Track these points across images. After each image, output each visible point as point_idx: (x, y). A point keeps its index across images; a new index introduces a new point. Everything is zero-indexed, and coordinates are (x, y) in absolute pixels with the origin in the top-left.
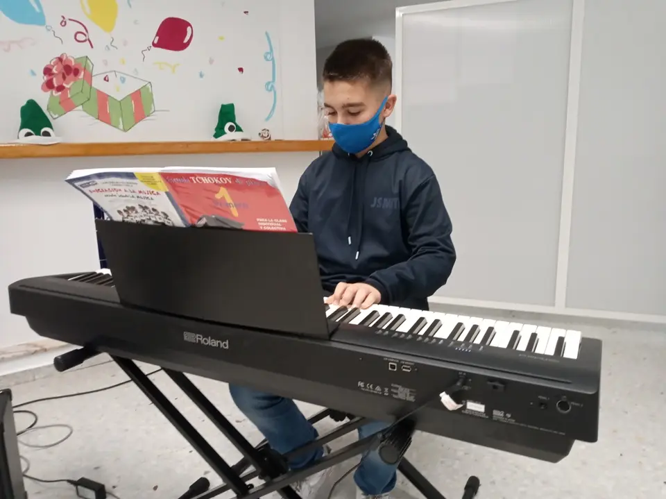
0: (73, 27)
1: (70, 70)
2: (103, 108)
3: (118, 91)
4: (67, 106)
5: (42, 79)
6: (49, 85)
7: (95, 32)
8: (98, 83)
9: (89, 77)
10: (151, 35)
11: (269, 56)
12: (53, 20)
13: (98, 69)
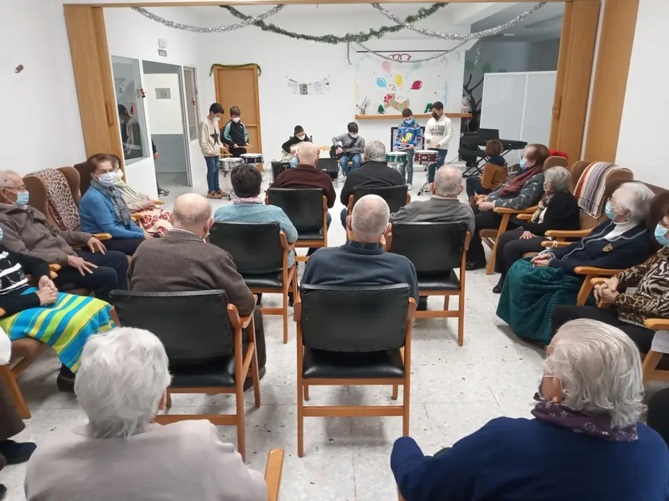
0: (392, 86)
1: (390, 97)
2: (396, 106)
3: (400, 101)
4: (388, 106)
5: (384, 99)
6: (385, 101)
7: (397, 87)
8: (396, 100)
9: (394, 98)
10: (411, 86)
11: (446, 88)
12: (388, 85)
13: (397, 96)
